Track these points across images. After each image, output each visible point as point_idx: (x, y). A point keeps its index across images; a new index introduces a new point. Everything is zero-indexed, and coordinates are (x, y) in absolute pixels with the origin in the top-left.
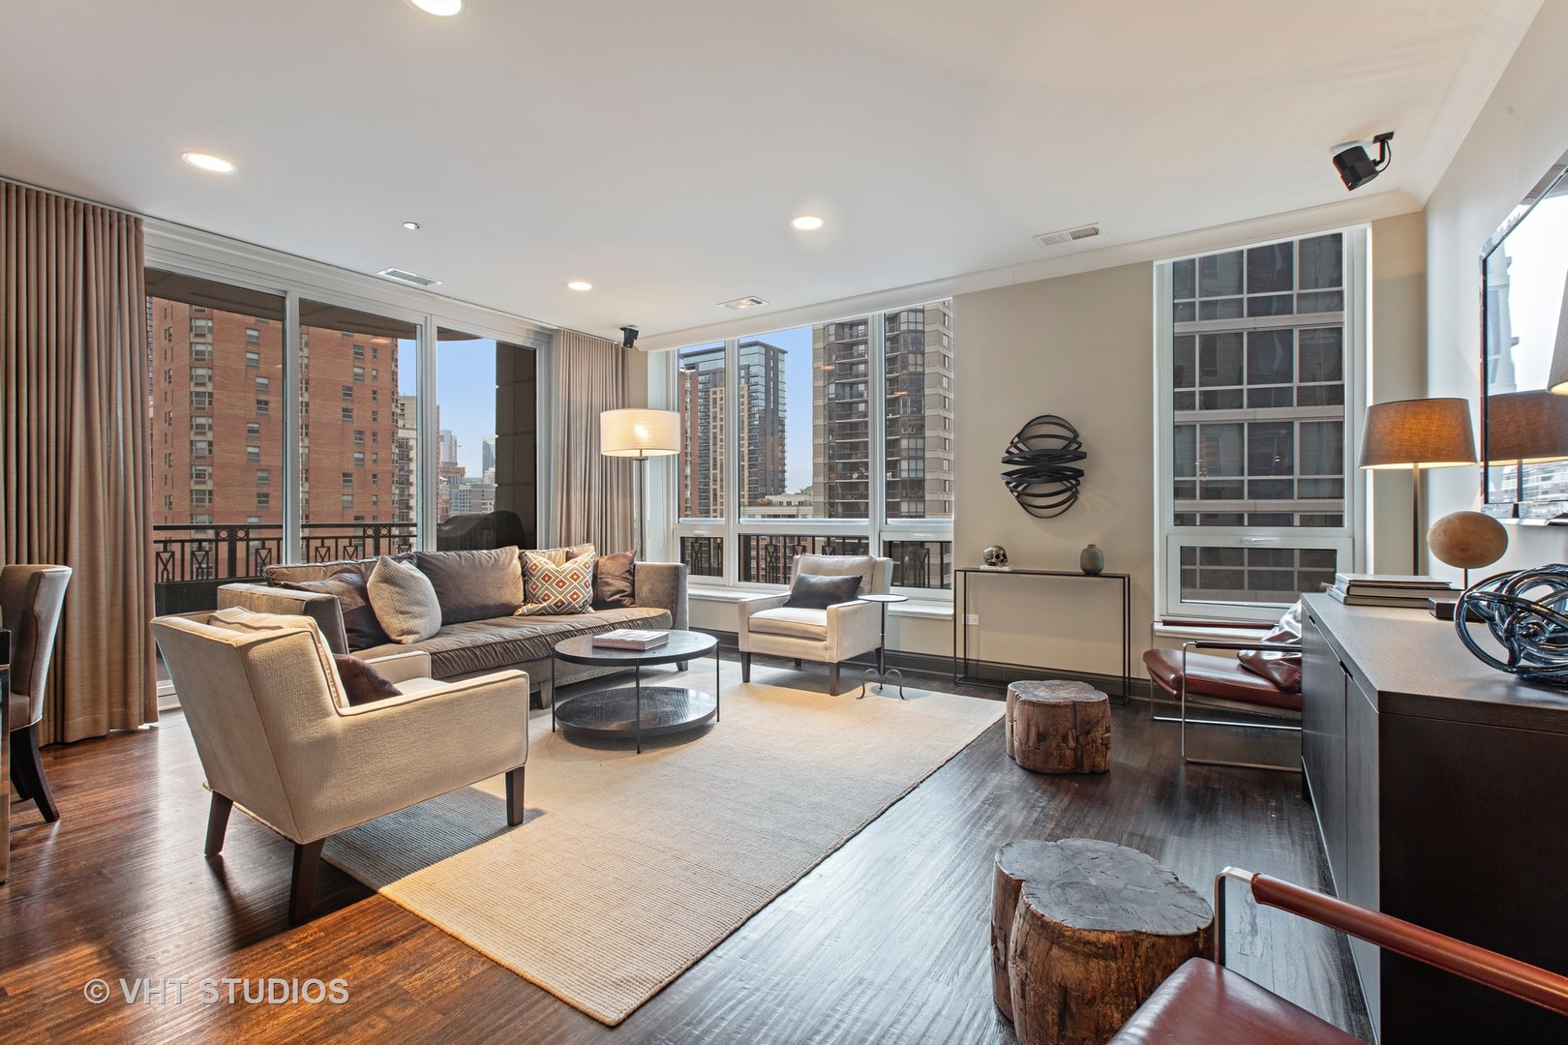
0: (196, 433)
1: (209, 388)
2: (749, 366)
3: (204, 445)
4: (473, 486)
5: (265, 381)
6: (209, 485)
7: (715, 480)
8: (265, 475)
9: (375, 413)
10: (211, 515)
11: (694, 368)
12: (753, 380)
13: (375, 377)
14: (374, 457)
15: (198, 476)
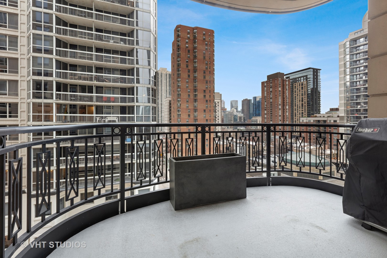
0: (178, 102)
1: (180, 93)
2: (307, 75)
3: (179, 105)
4: (229, 112)
5: (189, 90)
6: (180, 113)
7: (295, 110)
8: (189, 110)
9: (210, 96)
10: (180, 119)
11: (288, 78)
12: (308, 80)
13: (210, 87)
14: (210, 106)
15: (178, 111)
